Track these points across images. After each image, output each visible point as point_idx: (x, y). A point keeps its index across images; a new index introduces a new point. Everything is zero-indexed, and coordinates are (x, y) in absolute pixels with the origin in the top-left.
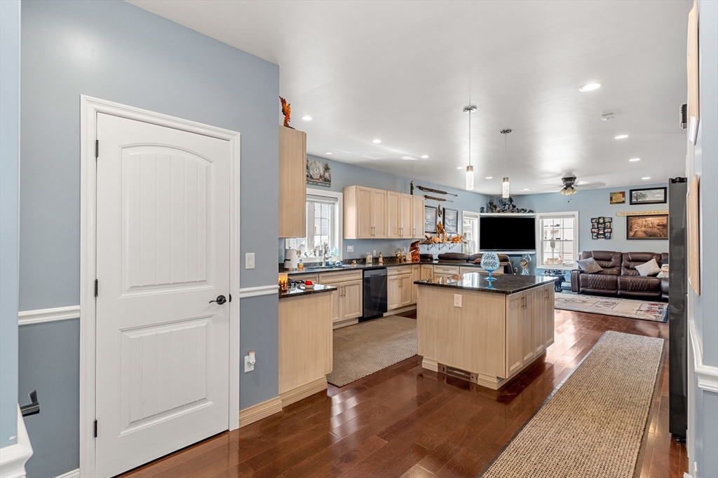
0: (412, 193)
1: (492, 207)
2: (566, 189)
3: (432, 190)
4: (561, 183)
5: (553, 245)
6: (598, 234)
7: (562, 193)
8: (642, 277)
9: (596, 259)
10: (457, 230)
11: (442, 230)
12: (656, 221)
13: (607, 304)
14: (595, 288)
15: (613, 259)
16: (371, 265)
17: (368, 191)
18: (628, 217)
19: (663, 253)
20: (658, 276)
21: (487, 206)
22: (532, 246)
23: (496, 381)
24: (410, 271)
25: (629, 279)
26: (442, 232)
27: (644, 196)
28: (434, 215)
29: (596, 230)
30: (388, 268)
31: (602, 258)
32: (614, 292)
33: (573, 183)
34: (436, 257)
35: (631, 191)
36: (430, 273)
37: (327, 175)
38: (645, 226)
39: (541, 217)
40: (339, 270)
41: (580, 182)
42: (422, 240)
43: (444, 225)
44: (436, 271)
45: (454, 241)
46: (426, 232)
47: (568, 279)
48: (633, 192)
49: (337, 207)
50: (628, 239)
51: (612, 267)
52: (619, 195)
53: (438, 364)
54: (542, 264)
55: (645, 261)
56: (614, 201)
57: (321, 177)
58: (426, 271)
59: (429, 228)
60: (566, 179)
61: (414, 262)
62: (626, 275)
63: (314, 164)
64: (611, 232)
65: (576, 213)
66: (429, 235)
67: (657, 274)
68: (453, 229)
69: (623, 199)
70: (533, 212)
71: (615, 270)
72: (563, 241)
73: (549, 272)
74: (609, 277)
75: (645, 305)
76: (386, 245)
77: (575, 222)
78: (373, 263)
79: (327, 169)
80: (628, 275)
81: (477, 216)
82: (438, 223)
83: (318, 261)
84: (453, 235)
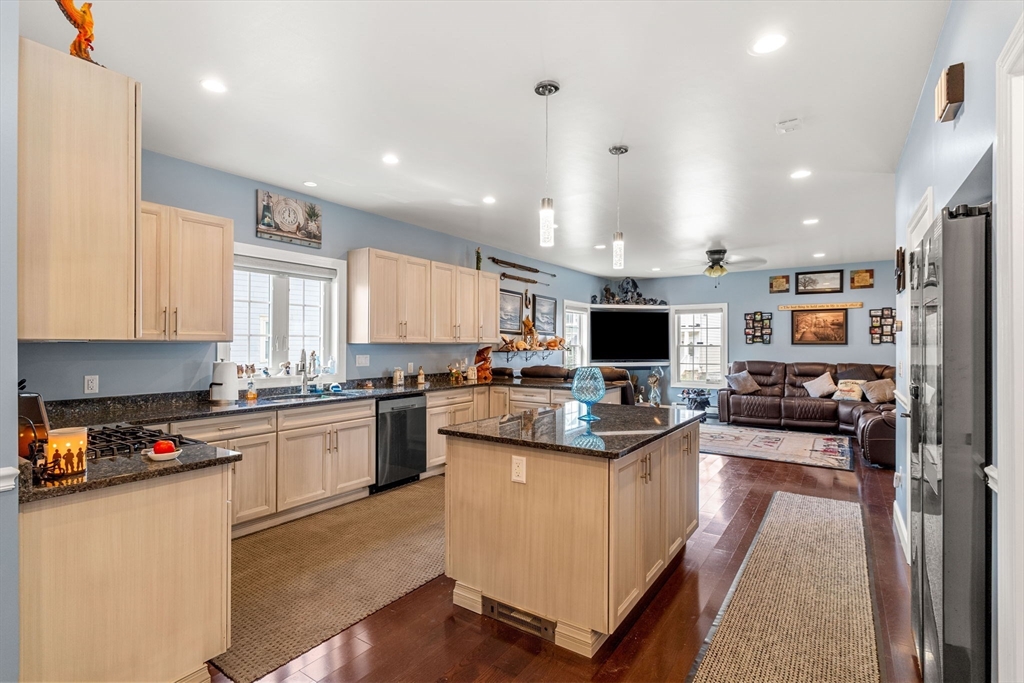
0: (478, 268)
1: (608, 295)
2: (712, 267)
3: (514, 266)
4: (706, 258)
5: (692, 353)
6: (754, 336)
7: (707, 274)
8: (814, 399)
9: (751, 373)
10: (555, 330)
11: (530, 330)
12: (829, 317)
13: (769, 442)
14: (751, 416)
15: (773, 373)
16: (400, 390)
17: (392, 259)
18: (793, 311)
19: (839, 364)
20: (834, 397)
21: (602, 294)
22: (664, 354)
23: (589, 639)
24: (470, 398)
25: (795, 402)
26: (531, 332)
27: (814, 282)
28: (518, 305)
29: (750, 331)
30: (428, 395)
31: (759, 370)
32: (776, 421)
33: (722, 259)
34: (517, 372)
35: (797, 274)
36: (505, 401)
37: (312, 226)
38: (815, 325)
39: (677, 312)
40: (340, 401)
41: (731, 257)
42: (498, 345)
43: (534, 320)
44: (513, 397)
45: (549, 346)
46: (501, 332)
47: (714, 402)
48: (800, 277)
49: (336, 287)
50: (793, 343)
51: (773, 384)
52: (782, 280)
53: (483, 597)
54: (679, 381)
55: (815, 375)
56: (775, 289)
57: (299, 228)
58: (499, 397)
59: (509, 326)
60: (711, 253)
61: (482, 382)
62: (792, 396)
63: (283, 203)
64: (770, 334)
65: (724, 306)
66: (508, 338)
67: (832, 394)
68: (548, 328)
69: (787, 286)
70: (665, 303)
71: (776, 389)
72: (707, 346)
73: (688, 393)
74: (769, 399)
75: (820, 441)
76: (433, 354)
77: (723, 317)
78: (405, 386)
79: (312, 214)
80: (794, 396)
81: (585, 309)
82: (524, 319)
83: (293, 384)
84: (550, 338)
